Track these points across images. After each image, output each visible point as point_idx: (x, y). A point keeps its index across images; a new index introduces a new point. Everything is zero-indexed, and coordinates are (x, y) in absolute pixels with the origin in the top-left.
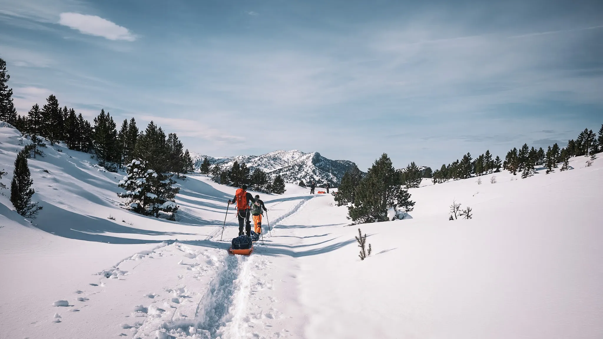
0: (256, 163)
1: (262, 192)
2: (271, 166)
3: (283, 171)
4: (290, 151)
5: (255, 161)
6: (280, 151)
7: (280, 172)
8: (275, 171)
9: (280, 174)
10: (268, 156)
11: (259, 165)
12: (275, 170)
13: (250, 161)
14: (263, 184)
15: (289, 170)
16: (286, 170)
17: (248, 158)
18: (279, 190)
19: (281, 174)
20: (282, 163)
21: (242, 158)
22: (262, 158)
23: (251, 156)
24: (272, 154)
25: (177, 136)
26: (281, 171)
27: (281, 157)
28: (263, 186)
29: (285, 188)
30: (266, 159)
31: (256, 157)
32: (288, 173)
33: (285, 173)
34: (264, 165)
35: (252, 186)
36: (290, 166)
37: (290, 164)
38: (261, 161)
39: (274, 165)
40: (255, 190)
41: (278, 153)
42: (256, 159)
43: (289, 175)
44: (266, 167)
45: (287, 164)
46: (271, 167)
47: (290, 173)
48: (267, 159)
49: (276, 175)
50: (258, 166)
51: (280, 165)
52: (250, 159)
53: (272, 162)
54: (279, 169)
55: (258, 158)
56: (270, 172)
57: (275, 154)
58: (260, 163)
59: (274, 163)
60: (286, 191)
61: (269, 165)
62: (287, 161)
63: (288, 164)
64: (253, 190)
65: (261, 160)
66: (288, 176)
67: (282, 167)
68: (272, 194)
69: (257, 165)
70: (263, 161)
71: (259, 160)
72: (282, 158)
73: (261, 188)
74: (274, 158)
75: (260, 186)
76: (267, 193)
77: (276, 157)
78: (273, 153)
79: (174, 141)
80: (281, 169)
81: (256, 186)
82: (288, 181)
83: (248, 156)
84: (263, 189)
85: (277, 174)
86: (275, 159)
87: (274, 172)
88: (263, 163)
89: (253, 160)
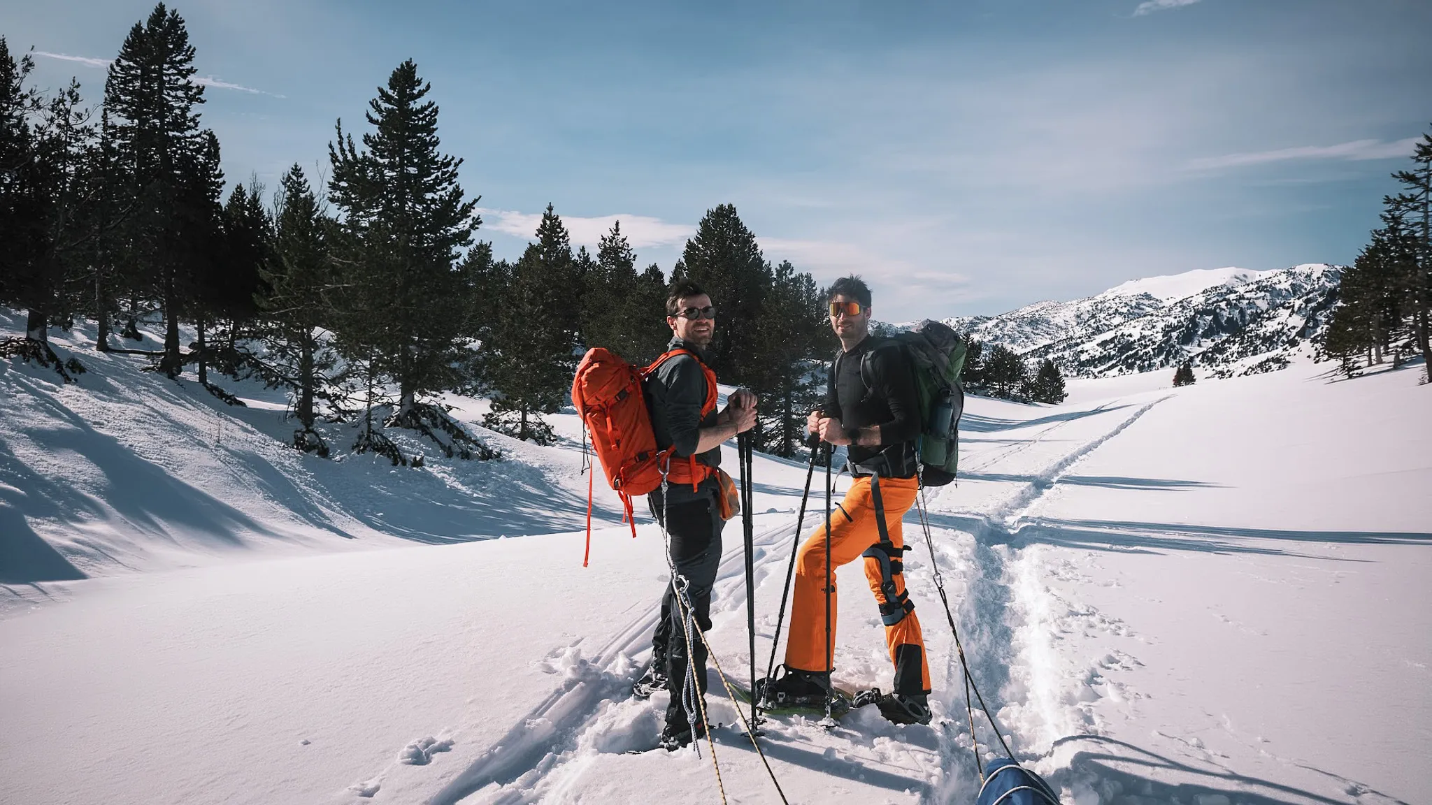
0: (989, 333)
1: (1012, 400)
2: (1027, 338)
3: (1055, 349)
4: (1069, 303)
5: (987, 328)
6: (1045, 304)
7: (1047, 353)
8: (1035, 350)
9: (1048, 357)
10: (1016, 315)
11: (996, 338)
12: (1037, 347)
13: (975, 328)
14: (1014, 381)
15: (1070, 347)
16: (1061, 347)
17: (971, 322)
18: (1051, 395)
19: (1050, 357)
20: (1051, 332)
21: (957, 322)
22: (1003, 321)
23: (976, 318)
24: (1026, 311)
25: (814, 279)
26: (1051, 350)
27: (1049, 317)
28: (1013, 386)
29: (1065, 390)
30: (1012, 323)
31: (990, 319)
32: (1066, 354)
33: (1060, 354)
34: (1010, 337)
35: (988, 387)
36: (1071, 338)
37: (1071, 333)
38: (1001, 329)
39: (1033, 336)
40: (995, 397)
41: (1042, 309)
42: (990, 324)
43: (1070, 359)
44: (1013, 342)
45: (1063, 333)
46: (1026, 340)
47: (1072, 353)
48: (1015, 324)
49: (1037, 360)
50: (994, 340)
51: (1046, 336)
52: (976, 324)
53: (1028, 329)
54: (1044, 346)
55: (994, 322)
56: (1025, 354)
57: (1034, 309)
58: (999, 333)
59: (1032, 332)
60: (1067, 395)
61: (1020, 337)
62: (1064, 326)
63: (1067, 333)
64: (990, 396)
65: (1001, 325)
66: (1068, 361)
67: (1052, 342)
68: (1035, 405)
69: (991, 338)
70: (1006, 329)
71: (997, 325)
72: (1052, 320)
73: (1010, 389)
74: (1032, 321)
75: (1006, 385)
76: (1024, 402)
77: (1037, 316)
78: (1029, 309)
79: (808, 290)
80: (1050, 346)
81: (998, 387)
82: (1067, 373)
83: (971, 318)
84: (1014, 392)
85: (1040, 356)
86: (1034, 322)
87: (1034, 353)
88: (1006, 333)
89: (982, 327)
